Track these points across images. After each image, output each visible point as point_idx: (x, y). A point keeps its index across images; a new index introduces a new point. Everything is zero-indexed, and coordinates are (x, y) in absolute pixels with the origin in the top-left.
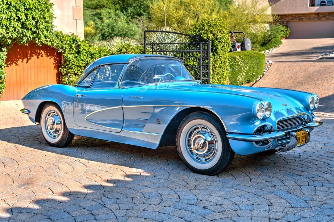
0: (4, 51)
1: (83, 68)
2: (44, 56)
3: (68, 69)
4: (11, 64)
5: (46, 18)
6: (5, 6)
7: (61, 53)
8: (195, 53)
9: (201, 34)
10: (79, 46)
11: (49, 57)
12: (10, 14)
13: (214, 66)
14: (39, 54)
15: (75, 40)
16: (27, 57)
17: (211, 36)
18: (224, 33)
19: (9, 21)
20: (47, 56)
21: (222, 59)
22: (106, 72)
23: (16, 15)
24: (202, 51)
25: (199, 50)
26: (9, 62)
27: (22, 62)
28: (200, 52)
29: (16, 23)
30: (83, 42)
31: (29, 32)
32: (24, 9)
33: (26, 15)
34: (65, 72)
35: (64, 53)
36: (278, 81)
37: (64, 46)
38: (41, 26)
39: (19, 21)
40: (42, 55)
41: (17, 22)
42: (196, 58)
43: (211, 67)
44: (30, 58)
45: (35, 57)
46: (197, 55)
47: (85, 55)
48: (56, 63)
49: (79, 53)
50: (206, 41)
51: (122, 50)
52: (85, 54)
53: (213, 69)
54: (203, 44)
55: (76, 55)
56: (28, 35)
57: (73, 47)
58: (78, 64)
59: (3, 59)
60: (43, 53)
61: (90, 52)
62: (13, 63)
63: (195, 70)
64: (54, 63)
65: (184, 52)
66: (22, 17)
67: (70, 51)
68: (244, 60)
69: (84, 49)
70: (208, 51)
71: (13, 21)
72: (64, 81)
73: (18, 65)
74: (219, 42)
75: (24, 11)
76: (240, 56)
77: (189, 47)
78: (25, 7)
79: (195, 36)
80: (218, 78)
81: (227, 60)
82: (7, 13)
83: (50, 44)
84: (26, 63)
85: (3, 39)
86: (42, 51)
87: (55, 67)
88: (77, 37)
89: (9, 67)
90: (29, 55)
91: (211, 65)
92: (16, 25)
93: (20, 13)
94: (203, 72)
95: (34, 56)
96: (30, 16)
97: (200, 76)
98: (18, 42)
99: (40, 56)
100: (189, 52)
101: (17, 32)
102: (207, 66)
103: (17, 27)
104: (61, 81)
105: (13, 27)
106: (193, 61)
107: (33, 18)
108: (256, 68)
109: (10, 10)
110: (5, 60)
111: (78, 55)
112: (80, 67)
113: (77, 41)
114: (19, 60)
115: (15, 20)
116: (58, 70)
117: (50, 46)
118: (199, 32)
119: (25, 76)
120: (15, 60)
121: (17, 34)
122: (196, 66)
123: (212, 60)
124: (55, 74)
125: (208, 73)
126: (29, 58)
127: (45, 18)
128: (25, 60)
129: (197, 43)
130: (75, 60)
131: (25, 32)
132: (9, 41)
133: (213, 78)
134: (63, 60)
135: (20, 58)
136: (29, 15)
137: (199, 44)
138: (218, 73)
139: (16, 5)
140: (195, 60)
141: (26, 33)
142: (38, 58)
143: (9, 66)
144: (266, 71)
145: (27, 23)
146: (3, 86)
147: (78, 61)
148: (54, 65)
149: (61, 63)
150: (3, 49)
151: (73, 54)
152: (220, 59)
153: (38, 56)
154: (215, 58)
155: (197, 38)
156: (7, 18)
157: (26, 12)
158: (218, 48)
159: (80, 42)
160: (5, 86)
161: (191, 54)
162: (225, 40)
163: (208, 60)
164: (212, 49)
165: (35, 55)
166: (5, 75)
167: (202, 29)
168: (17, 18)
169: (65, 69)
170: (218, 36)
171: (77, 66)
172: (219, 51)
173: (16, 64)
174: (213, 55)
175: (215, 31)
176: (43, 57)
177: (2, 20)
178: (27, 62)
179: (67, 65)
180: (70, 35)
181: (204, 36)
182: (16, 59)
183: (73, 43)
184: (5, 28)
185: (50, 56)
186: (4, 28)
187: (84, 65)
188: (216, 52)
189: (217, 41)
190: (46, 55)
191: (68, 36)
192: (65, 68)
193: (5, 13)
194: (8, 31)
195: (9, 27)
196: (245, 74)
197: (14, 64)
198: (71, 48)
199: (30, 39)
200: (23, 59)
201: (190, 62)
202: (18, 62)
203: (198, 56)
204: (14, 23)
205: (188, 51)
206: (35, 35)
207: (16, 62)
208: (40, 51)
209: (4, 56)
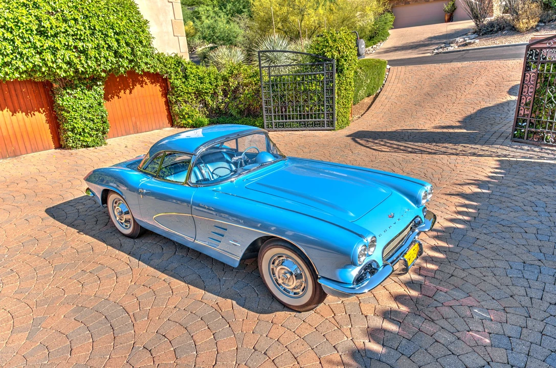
0: (100, 85)
1: (193, 95)
2: (148, 83)
3: (177, 97)
4: (113, 98)
5: (143, 41)
6: (88, 32)
7: (166, 79)
8: (318, 76)
9: (324, 52)
10: (186, 70)
11: (154, 85)
12: (96, 42)
13: (339, 89)
14: (143, 81)
15: (180, 62)
16: (129, 86)
17: (336, 54)
18: (351, 48)
19: (98, 50)
20: (151, 83)
21: (349, 80)
22: (217, 97)
23: (105, 41)
24: (326, 73)
25: (322, 72)
26: (110, 96)
27: (125, 93)
28: (323, 75)
29: (107, 52)
30: (189, 64)
31: (126, 61)
32: (113, 34)
33: (117, 41)
34: (174, 100)
35: (170, 79)
36: (402, 93)
37: (169, 70)
38: (139, 53)
39: (110, 49)
40: (146, 82)
41: (108, 50)
42: (319, 81)
43: (336, 91)
44: (133, 88)
45: (138, 86)
46: (320, 77)
47: (193, 80)
48: (163, 90)
49: (186, 77)
50: (329, 60)
51: (233, 71)
52: (193, 78)
53: (338, 93)
54: (326, 64)
55: (184, 80)
56: (125, 65)
57: (179, 71)
58: (187, 91)
59: (101, 95)
60: (147, 81)
61: (199, 75)
63: (318, 95)
64: (161, 90)
65: (305, 75)
66: (113, 44)
67: (176, 76)
68: (365, 73)
69: (191, 73)
70: (332, 73)
71: (102, 50)
72: (174, 110)
73: (120, 97)
74: (345, 60)
75: (114, 35)
76: (361, 68)
77: (311, 69)
78: (115, 31)
79: (317, 55)
80: (343, 102)
81: (352, 81)
82: (93, 40)
83: (152, 71)
84: (130, 94)
85: (95, 72)
86: (145, 78)
87: (162, 95)
88: (181, 58)
89: (111, 101)
90: (131, 85)
91: (336, 88)
92: (108, 55)
93: (109, 39)
94: (327, 98)
95: (137, 84)
96: (123, 43)
97: (324, 102)
98: (114, 73)
99: (143, 84)
100: (311, 75)
101: (111, 63)
102: (332, 90)
103: (109, 57)
104: (172, 109)
105: (104, 57)
106: (316, 85)
107: (128, 44)
108: (377, 79)
109: (96, 37)
110: (103, 96)
111: (186, 79)
112: (190, 94)
113: (182, 64)
115: (105, 48)
116: (166, 97)
117: (153, 73)
118: (322, 49)
119: (130, 108)
120: (116, 92)
121: (110, 65)
122: (319, 90)
123: (337, 82)
124: (164, 103)
125: (332, 98)
126: (131, 87)
127: (141, 42)
128: (128, 91)
129: (319, 63)
130: (183, 86)
131: (120, 61)
132: (103, 74)
133: (338, 103)
134: (169, 86)
135: (121, 89)
136: (122, 41)
137: (322, 65)
138: (343, 96)
139: (103, 29)
140: (318, 84)
141: (122, 64)
142: (142, 86)
144: (385, 79)
145: (121, 51)
146: (107, 126)
147: (187, 87)
148: (161, 93)
149: (168, 90)
150: (98, 83)
151: (180, 79)
152: (346, 80)
153: (141, 84)
154: (340, 80)
155: (320, 57)
156: (93, 47)
157: (116, 36)
158: (344, 68)
159: (186, 64)
160: (110, 125)
161: (313, 77)
162: (351, 57)
163: (333, 83)
164: (337, 70)
166: (107, 113)
167: (326, 46)
168: (107, 46)
169: (174, 97)
170: (344, 53)
171: (187, 93)
172: (345, 72)
173: (118, 96)
174: (339, 76)
175: (340, 46)
177: (88, 50)
178: (131, 92)
179: (176, 92)
180: (173, 55)
181: (328, 55)
183: (178, 66)
184: (95, 60)
185: (154, 82)
186: (93, 60)
187: (194, 91)
188: (341, 73)
189: (343, 60)
191: (171, 57)
192: (174, 95)
193: (90, 40)
194: (99, 63)
195: (99, 58)
196: (365, 88)
197: (115, 97)
198: (177, 72)
199: (128, 69)
200: (125, 90)
201: (312, 87)
202: (120, 93)
203: (322, 79)
204: (104, 52)
205: (310, 73)
206: (133, 64)
207: (118, 94)
208: (142, 78)
209: (101, 91)
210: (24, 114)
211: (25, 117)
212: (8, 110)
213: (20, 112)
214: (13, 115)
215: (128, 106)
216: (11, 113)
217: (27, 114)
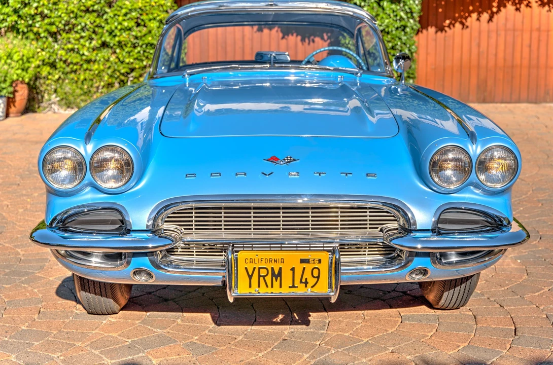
2: (534, 5)
4: (452, 26)
11: (547, 8)
16: (491, 7)
20: (540, 5)
26: (448, 22)
27: (478, 19)
40: (529, 2)
44: (499, 10)
45: (510, 7)
59: (412, 13)
62: (455, 23)
73: (467, 27)
84: (488, 22)
89: (446, 31)
90: (495, 4)
95: (509, 5)
99: (523, 6)
110: (416, 15)
114: (471, 16)
119: (481, 50)
120: (461, 17)
126: (495, 10)
135: (473, 12)
142: (518, 10)
143: (447, 29)
153: (518, 6)
165: (510, 3)
173: (463, 24)
176: (530, 7)
178: (490, 19)
182: (465, 14)
185: (548, 4)
190: (540, 3)
197: (458, 25)
200: (480, 14)
202: (469, 19)
207: (464, 21)
210: (299, 38)
211: (300, 43)
212: (279, 30)
213: (295, 35)
214: (283, 38)
215: (479, 45)
216: (281, 35)
217: (303, 40)
